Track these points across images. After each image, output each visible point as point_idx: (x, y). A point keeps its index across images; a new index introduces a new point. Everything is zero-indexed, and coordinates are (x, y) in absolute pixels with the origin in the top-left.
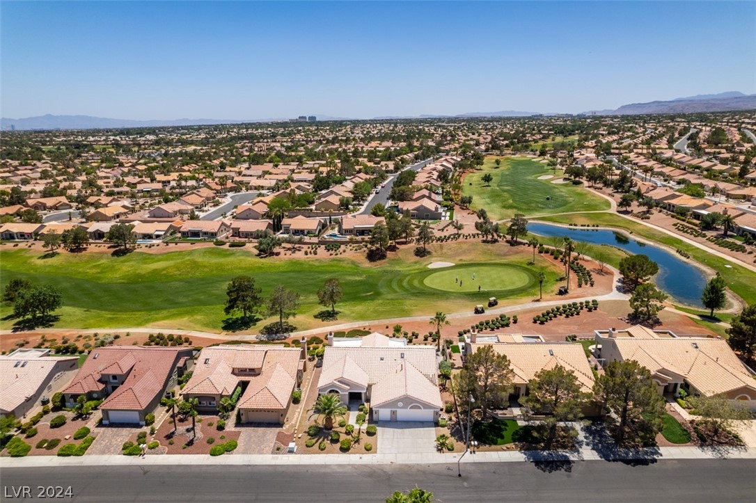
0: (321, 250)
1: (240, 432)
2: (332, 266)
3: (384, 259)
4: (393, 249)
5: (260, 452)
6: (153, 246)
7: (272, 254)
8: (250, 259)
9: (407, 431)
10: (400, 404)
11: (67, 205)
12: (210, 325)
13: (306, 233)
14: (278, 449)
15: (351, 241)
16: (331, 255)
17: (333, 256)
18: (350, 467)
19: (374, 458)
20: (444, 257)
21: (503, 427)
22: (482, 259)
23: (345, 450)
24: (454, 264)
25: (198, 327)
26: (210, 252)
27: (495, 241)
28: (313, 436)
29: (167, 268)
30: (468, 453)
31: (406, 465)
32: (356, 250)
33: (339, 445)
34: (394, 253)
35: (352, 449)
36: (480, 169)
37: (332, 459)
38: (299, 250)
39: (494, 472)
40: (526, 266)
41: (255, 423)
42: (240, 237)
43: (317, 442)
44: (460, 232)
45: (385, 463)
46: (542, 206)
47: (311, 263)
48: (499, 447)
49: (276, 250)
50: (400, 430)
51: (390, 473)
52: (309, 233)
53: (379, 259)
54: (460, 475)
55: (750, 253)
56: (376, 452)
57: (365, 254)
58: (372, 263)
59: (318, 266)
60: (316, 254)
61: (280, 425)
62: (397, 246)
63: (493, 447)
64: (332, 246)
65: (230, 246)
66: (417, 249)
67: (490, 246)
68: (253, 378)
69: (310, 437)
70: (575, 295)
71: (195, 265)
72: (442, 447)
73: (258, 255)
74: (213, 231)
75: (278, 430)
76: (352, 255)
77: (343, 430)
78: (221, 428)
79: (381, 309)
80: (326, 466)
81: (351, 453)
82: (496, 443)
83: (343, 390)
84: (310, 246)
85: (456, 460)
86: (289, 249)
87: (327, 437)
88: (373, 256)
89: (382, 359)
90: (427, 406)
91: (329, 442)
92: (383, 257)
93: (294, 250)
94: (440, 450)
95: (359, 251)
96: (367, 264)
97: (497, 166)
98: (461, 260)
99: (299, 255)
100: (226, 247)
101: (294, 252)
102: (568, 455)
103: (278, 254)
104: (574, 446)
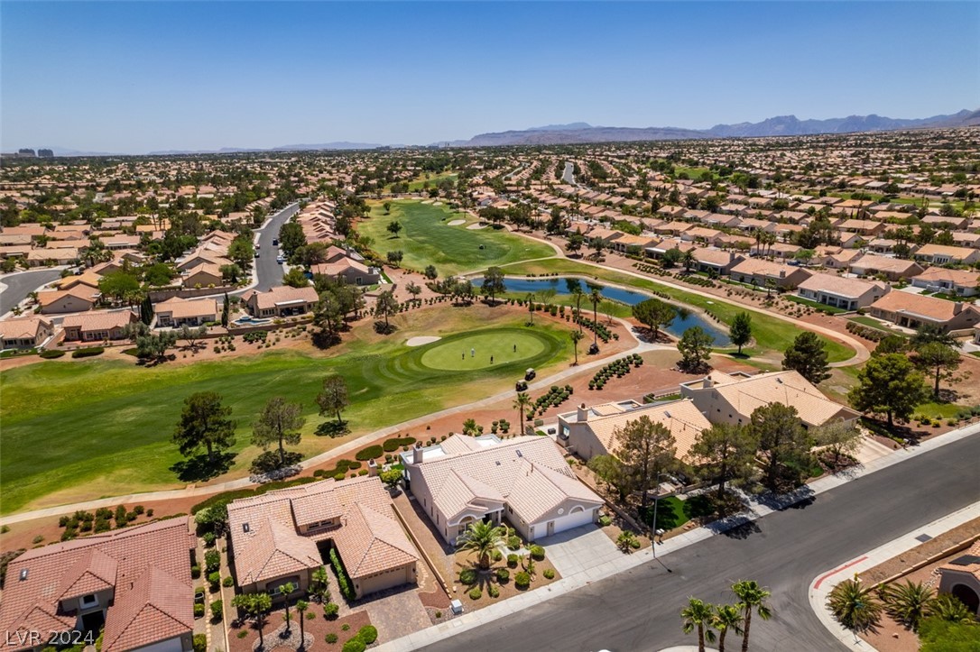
0: (238, 341)
1: (364, 613)
2: (270, 363)
3: (338, 343)
4: (345, 329)
5: (416, 628)
7: (162, 359)
8: (130, 371)
9: (575, 541)
10: (561, 511)
12: (154, 480)
13: (199, 321)
14: (438, 615)
15: (278, 326)
16: (259, 348)
17: (264, 349)
18: (548, 605)
19: (564, 584)
20: (423, 330)
21: (669, 506)
23: (522, 587)
24: (440, 337)
25: (137, 486)
26: (36, 371)
27: (469, 304)
28: (472, 584)
30: (656, 545)
31: (606, 580)
32: (294, 336)
33: (511, 585)
34: (348, 333)
35: (531, 583)
36: (368, 217)
37: (513, 604)
38: (204, 348)
39: (698, 556)
40: (527, 328)
41: (375, 593)
42: (83, 341)
43: (481, 589)
44: (417, 296)
45: (581, 586)
47: (234, 363)
48: (680, 529)
49: (168, 352)
50: (567, 543)
51: (598, 595)
52: (204, 320)
53: (333, 344)
54: (670, 571)
55: (720, 287)
56: (561, 578)
57: (309, 340)
58: (325, 351)
59: (250, 366)
60: (233, 349)
61: (413, 585)
62: (348, 324)
63: (674, 530)
64: (253, 336)
65: (74, 357)
66: (376, 324)
67: (465, 310)
69: (467, 587)
71: (28, 395)
72: (626, 548)
73: (140, 363)
74: (23, 337)
75: (415, 592)
76: (291, 344)
77: (504, 563)
78: (332, 616)
79: (398, 406)
80: (517, 614)
81: (533, 589)
82: (675, 526)
83: (478, 513)
84: (218, 339)
85: (650, 557)
86: (185, 348)
87: (491, 579)
88: (323, 341)
89: (498, 464)
90: (588, 504)
91: (498, 584)
92: (337, 341)
93: (196, 349)
94: (626, 551)
95: (297, 337)
96: (318, 354)
97: (386, 212)
98: (443, 331)
99: (207, 354)
100: (68, 357)
101: (196, 352)
102: (745, 516)
103: (172, 358)
104: (743, 506)
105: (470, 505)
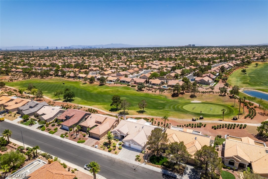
0: (158, 92)
1: (88, 139)
2: (158, 97)
3: (177, 97)
4: (182, 94)
5: (89, 145)
6: (111, 84)
7: (142, 90)
8: (134, 91)
9: (131, 151)
10: (131, 142)
11: (98, 70)
12: (106, 109)
13: (156, 85)
14: (93, 146)
15: (169, 89)
16: (160, 93)
18: (107, 157)
19: (115, 156)
20: (200, 99)
21: (161, 159)
22: (215, 102)
23: (109, 151)
24: (201, 102)
26: (125, 88)
27: (225, 95)
29: (109, 91)
31: (122, 161)
32: (169, 92)
33: (109, 149)
34: (182, 95)
35: (111, 152)
36: (247, 67)
37: (105, 153)
38: (151, 90)
39: (146, 172)
40: (230, 107)
41: (93, 137)
42: (136, 84)
43: (104, 147)
44: (213, 90)
45: (117, 158)
46: (263, 84)
47: (152, 95)
48: (157, 166)
49: (143, 89)
50: (129, 150)
51: (116, 162)
52: (157, 85)
53: (176, 97)
56: (117, 155)
57: (172, 94)
58: (173, 98)
59: (153, 96)
60: (155, 92)
61: (99, 139)
62: (185, 93)
63: (153, 164)
64: (162, 90)
65: (131, 86)
66: (192, 95)
67: (221, 97)
68: (100, 125)
69: (103, 145)
70: (239, 121)
71: (118, 91)
72: (137, 159)
73: (137, 90)
74: (129, 81)
75: (97, 141)
76: (167, 94)
77: (113, 145)
78: (84, 136)
80: (101, 154)
82: (155, 163)
83: (118, 133)
84: (155, 89)
85: (138, 164)
86: (148, 90)
87: (107, 146)
88: (174, 96)
89: (136, 127)
90: (139, 145)
91: (107, 148)
92: (177, 96)
93: (149, 90)
95: (170, 93)
96: (171, 98)
97: (256, 66)
98: (206, 101)
99: (150, 92)
100: (130, 87)
101: (149, 91)
102: (177, 176)
103: (143, 91)
104: (182, 174)
105: (116, 130)
